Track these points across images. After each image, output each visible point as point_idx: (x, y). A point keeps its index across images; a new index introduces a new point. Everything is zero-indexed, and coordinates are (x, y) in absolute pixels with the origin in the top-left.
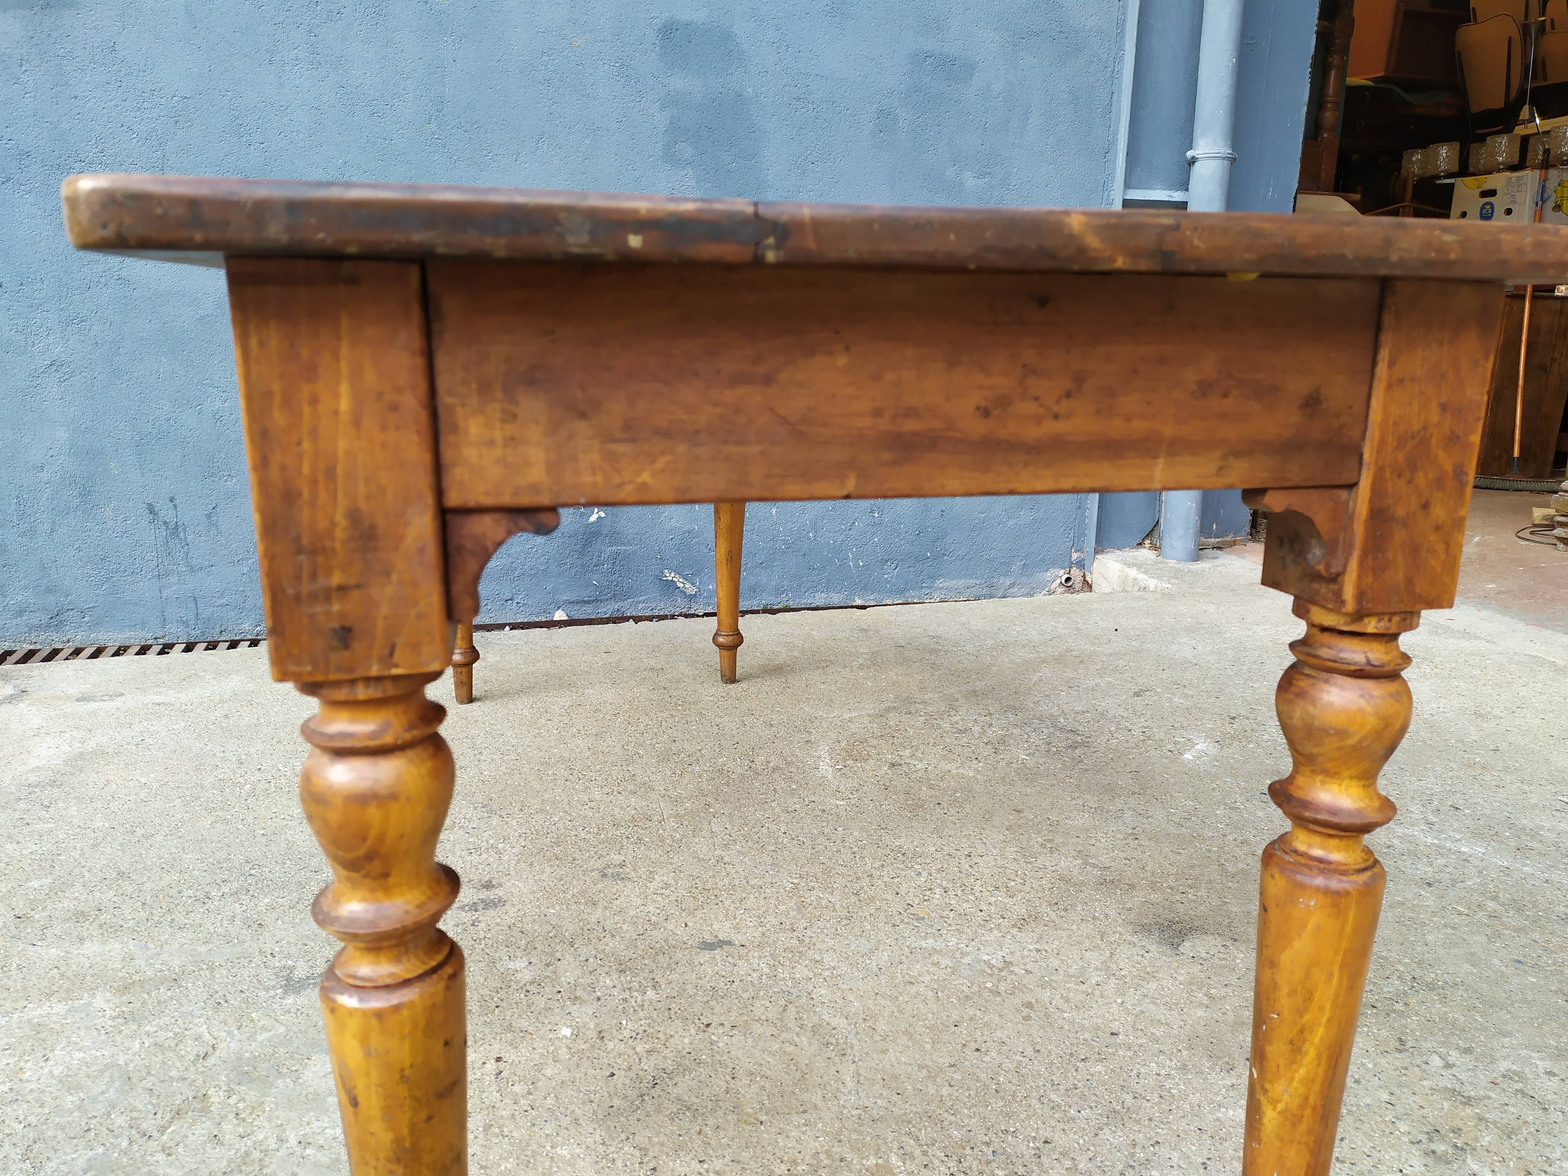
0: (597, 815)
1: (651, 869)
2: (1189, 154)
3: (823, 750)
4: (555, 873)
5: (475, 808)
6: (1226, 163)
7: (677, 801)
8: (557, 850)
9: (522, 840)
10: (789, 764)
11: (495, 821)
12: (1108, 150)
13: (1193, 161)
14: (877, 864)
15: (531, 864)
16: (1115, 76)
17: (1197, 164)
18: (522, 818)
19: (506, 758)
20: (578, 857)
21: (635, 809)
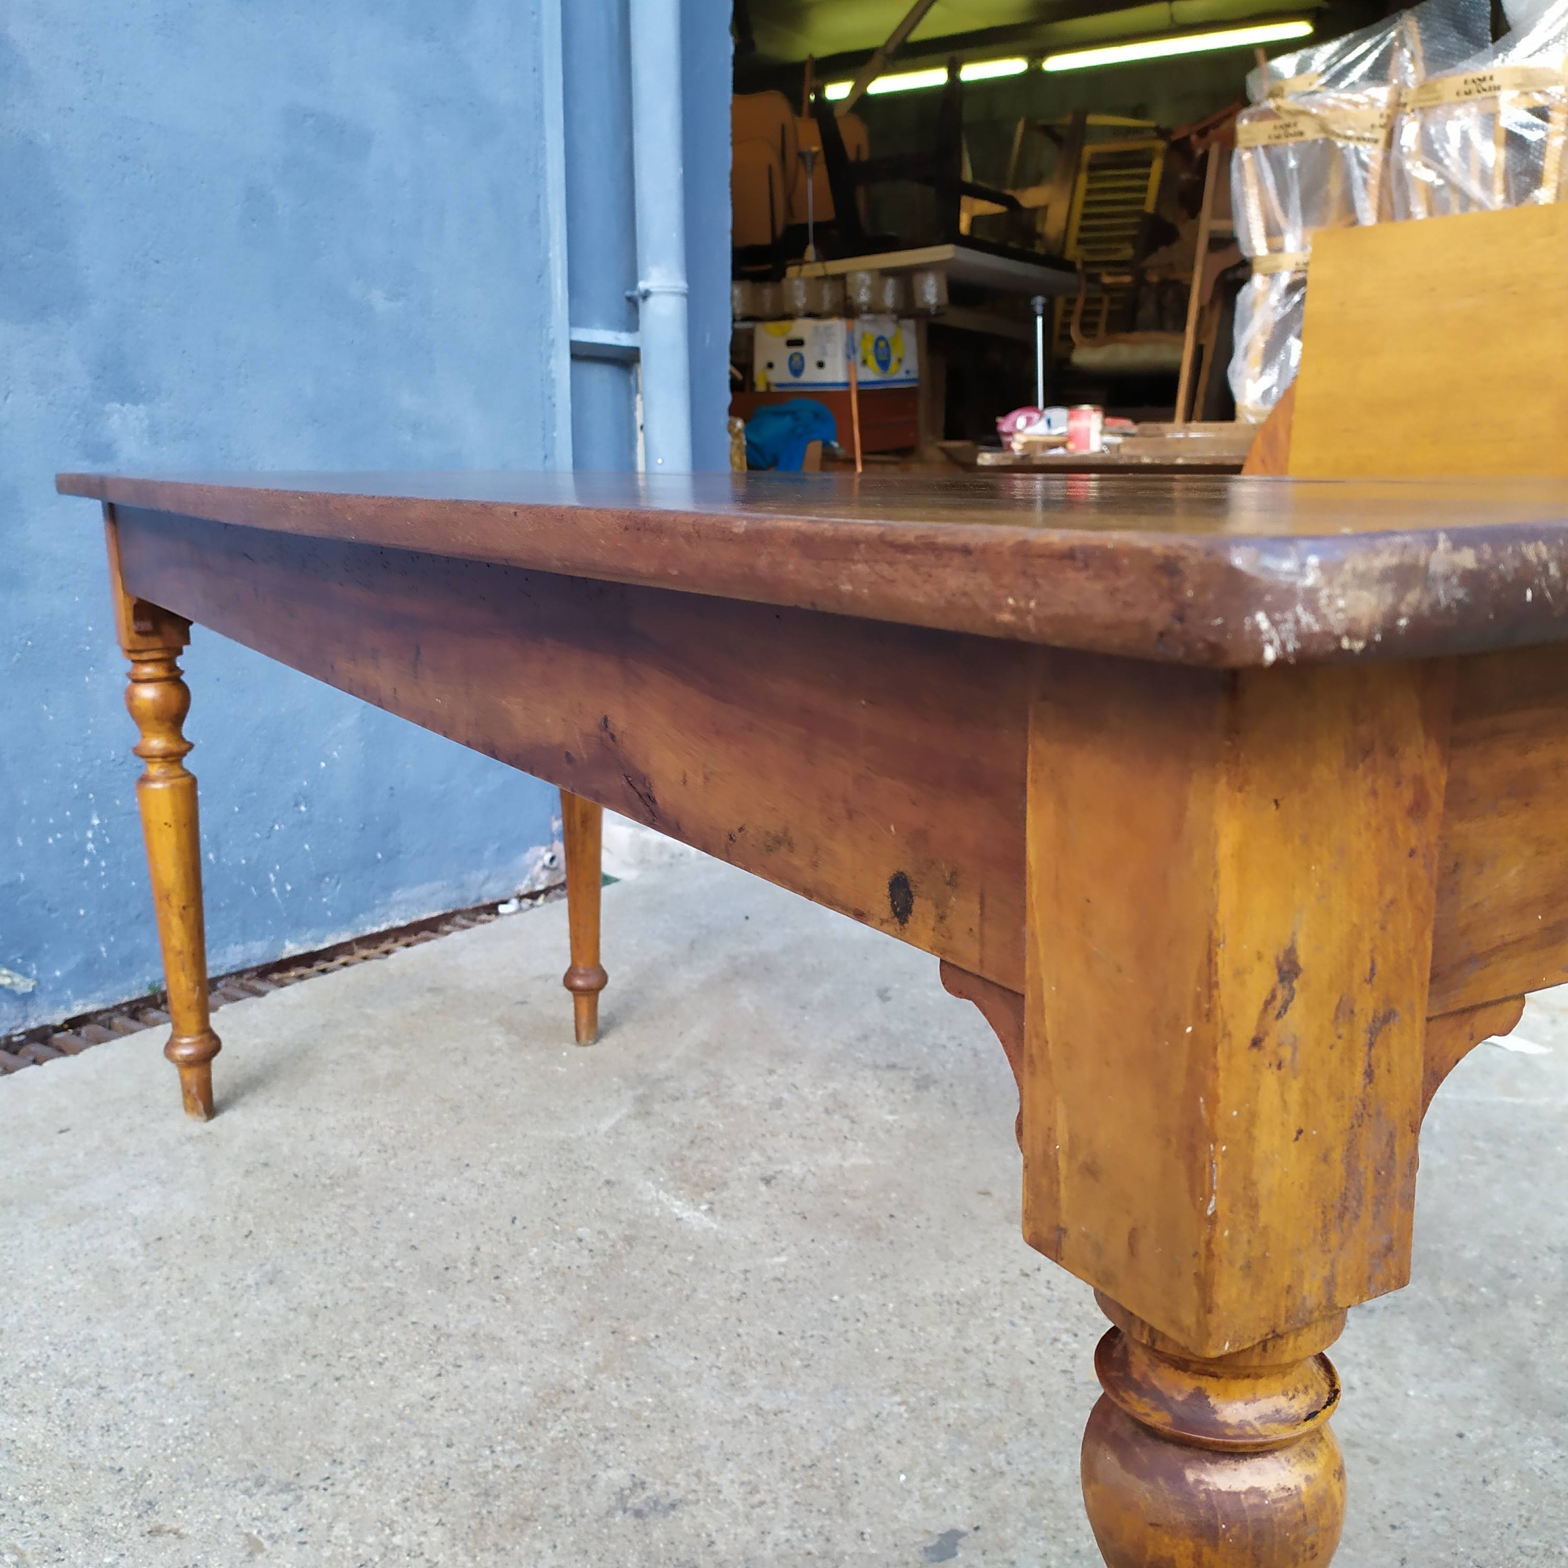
0: (476, 1417)
1: (690, 1471)
2: (642, 285)
3: (647, 1189)
4: (559, 1547)
5: (246, 1492)
6: (685, 300)
7: (566, 1345)
8: (503, 1504)
9: (418, 1514)
10: (632, 1224)
11: (320, 1502)
12: (541, 273)
13: (646, 295)
14: (951, 1330)
15: (499, 1549)
16: (538, 175)
17: (651, 300)
18: (357, 1475)
19: (163, 1378)
20: (555, 1501)
21: (522, 1383)
